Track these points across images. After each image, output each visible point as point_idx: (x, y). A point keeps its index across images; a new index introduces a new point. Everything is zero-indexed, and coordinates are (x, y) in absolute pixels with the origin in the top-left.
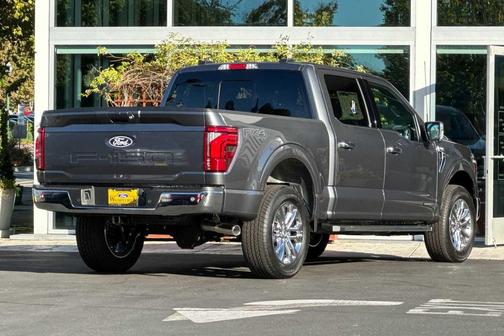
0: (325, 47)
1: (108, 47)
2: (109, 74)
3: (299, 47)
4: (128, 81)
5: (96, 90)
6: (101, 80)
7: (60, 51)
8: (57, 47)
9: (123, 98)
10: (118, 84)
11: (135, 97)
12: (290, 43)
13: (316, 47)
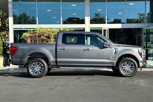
0: (69, 28)
1: (25, 28)
2: (26, 34)
3: (64, 28)
4: (29, 35)
5: (23, 37)
6: (24, 35)
7: (14, 29)
8: (14, 28)
9: (28, 39)
10: (27, 36)
11: (31, 38)
12: (62, 28)
13: (68, 28)
